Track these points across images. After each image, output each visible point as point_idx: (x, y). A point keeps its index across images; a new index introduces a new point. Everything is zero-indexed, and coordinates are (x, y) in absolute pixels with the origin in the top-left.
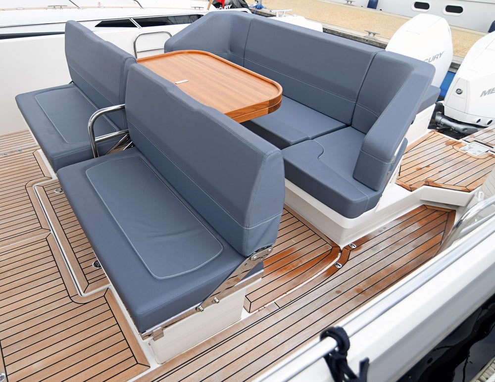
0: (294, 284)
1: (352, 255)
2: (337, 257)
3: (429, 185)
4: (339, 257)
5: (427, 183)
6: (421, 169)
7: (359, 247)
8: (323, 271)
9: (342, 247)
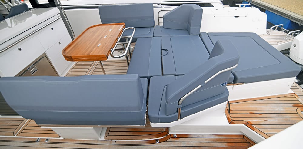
0: (131, 138)
1: (170, 140)
2: (162, 137)
3: (246, 126)
4: (163, 137)
5: (247, 124)
6: (253, 114)
7: (177, 138)
8: (149, 140)
9: (170, 133)
